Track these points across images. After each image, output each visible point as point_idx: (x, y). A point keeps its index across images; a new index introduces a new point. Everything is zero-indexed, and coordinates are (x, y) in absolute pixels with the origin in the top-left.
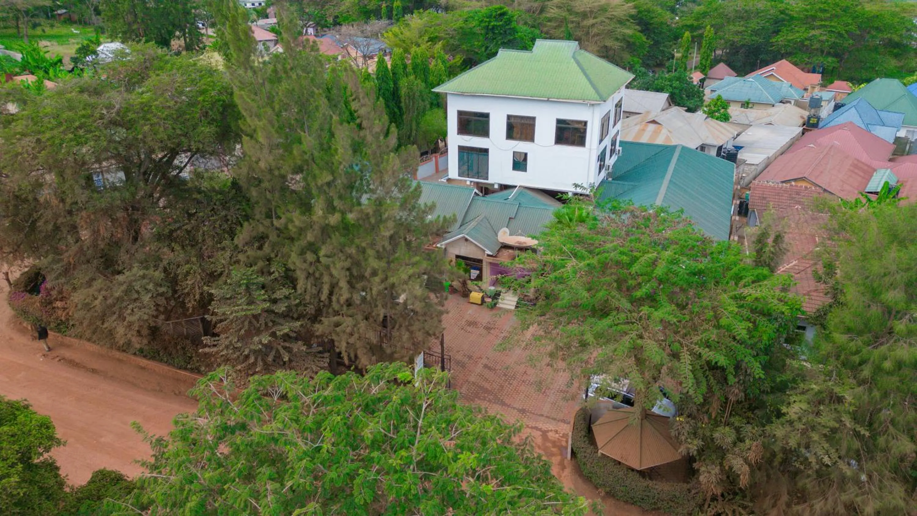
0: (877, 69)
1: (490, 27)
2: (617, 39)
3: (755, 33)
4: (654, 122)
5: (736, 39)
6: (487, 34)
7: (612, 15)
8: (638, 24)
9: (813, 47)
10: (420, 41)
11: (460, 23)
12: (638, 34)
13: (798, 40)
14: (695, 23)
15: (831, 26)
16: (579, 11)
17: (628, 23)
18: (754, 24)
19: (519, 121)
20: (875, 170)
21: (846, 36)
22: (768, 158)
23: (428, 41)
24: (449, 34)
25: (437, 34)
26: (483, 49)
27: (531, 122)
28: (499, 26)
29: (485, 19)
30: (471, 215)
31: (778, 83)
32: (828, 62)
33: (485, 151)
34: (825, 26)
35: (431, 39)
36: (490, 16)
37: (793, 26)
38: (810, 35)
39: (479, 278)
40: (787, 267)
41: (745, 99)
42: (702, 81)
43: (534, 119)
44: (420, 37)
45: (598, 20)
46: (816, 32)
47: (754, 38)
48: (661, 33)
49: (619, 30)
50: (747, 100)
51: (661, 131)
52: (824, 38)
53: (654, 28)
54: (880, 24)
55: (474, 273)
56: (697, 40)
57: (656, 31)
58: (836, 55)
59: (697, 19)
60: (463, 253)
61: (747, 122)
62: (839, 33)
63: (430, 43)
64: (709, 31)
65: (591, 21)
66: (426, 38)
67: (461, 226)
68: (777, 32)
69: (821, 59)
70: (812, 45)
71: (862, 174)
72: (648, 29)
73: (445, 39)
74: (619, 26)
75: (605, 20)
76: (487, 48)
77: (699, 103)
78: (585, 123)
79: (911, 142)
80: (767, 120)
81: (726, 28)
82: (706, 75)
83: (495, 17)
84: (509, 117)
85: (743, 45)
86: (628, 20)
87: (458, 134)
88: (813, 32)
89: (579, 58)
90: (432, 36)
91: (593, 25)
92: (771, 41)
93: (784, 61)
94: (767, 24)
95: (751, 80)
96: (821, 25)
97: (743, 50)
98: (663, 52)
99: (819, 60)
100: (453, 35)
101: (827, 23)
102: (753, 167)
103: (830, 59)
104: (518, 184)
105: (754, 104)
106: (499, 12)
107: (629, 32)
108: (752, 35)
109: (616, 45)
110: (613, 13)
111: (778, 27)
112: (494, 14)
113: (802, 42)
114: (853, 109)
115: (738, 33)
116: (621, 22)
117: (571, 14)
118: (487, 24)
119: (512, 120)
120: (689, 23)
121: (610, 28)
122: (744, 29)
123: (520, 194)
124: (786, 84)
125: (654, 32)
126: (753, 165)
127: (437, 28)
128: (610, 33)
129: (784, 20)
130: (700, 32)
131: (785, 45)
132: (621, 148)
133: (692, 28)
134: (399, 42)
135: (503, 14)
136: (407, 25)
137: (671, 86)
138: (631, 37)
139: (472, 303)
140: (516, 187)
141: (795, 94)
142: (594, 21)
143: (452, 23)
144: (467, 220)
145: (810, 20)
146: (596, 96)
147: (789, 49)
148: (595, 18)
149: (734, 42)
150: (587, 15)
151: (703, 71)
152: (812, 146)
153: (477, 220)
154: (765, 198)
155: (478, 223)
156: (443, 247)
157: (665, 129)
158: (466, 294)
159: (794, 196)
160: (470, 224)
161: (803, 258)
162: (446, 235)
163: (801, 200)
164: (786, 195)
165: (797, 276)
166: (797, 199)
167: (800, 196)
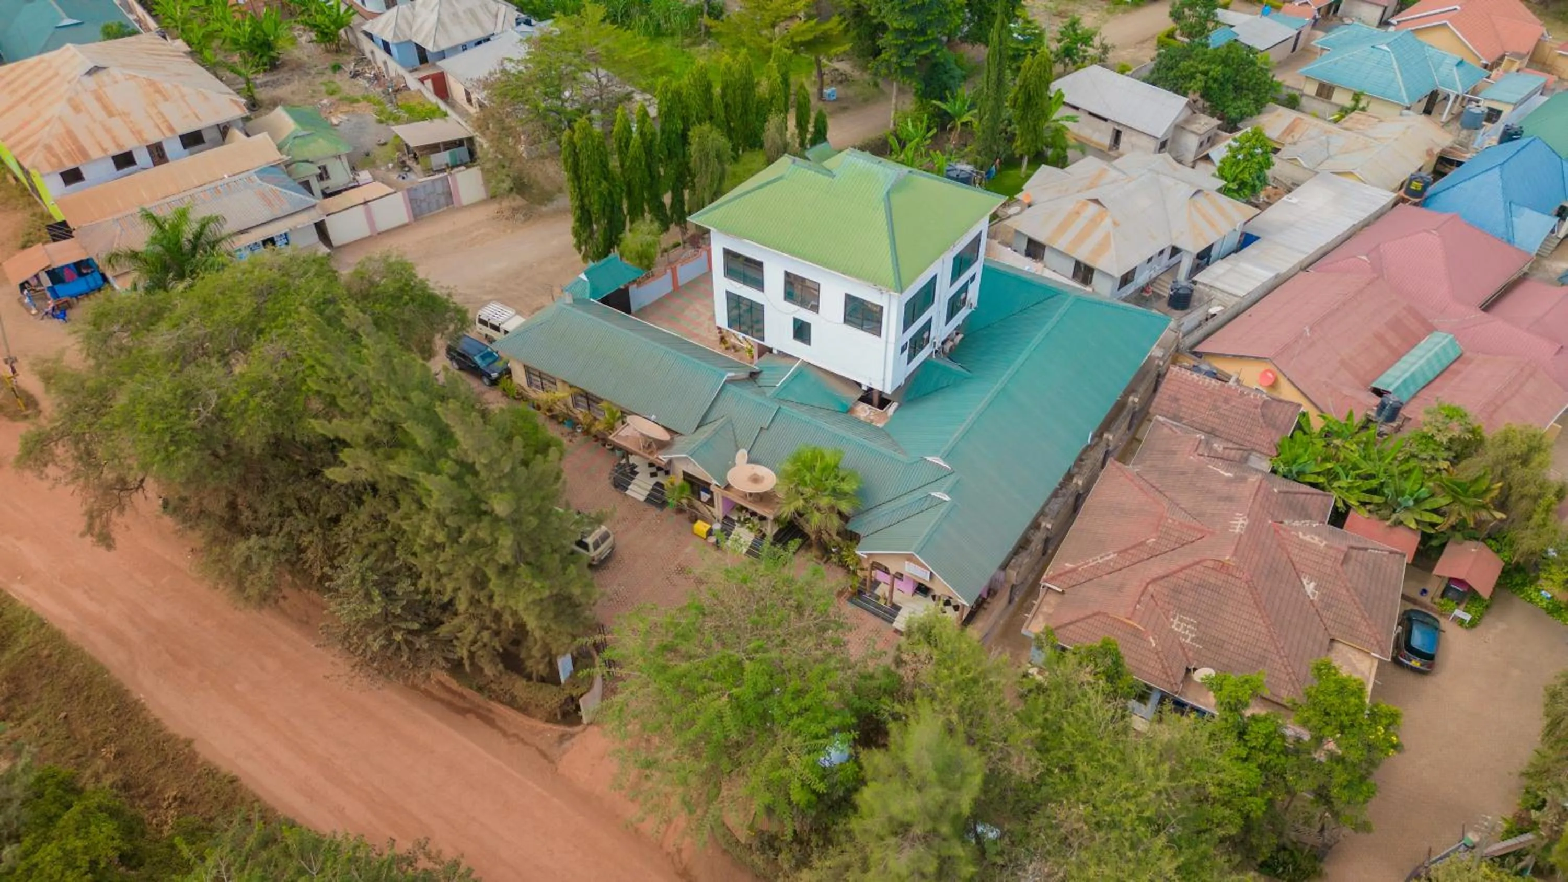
4: (1096, 201)
19: (799, 282)
20: (1428, 334)
27: (815, 288)
30: (711, 417)
33: (760, 307)
39: (711, 502)
40: (1100, 561)
41: (1359, 88)
43: (818, 285)
51: (1103, 219)
55: (705, 496)
60: (690, 472)
61: (1318, 159)
67: (698, 427)
78: (881, 309)
84: (787, 274)
87: (725, 276)
95: (1385, 47)
104: (800, 356)
105: (1372, 99)
114: (1498, 169)
119: (791, 280)
123: (798, 374)
139: (696, 534)
140: (798, 359)
144: (710, 419)
152: (1364, 258)
153: (718, 423)
154: (1176, 400)
155: (716, 432)
156: (666, 461)
157: (1107, 222)
158: (694, 520)
159: (1219, 404)
160: (707, 430)
161: (1126, 551)
162: (677, 439)
163: (1227, 413)
164: (1208, 400)
165: (1106, 577)
166: (1221, 411)
167: (1228, 407)
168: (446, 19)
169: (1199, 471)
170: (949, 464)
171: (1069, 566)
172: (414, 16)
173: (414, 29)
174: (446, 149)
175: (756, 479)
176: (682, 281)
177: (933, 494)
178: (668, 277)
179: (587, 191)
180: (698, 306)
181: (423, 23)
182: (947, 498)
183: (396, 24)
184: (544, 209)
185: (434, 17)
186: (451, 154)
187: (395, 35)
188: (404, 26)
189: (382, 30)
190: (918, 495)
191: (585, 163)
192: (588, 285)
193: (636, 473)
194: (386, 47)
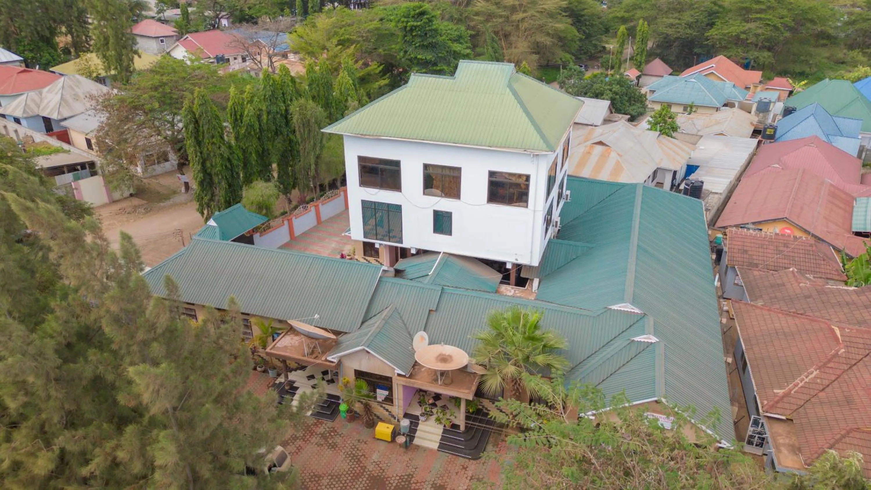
0: (811, 62)
1: (408, 28)
2: (548, 34)
3: (690, 26)
4: (601, 143)
5: (670, 31)
6: (405, 36)
7: (543, 8)
8: (570, 16)
9: (748, 42)
10: (328, 44)
11: (376, 24)
12: (570, 26)
13: (734, 34)
14: (626, 15)
15: (767, 19)
16: (507, 4)
17: (559, 17)
18: (687, 17)
19: (439, 171)
20: (854, 199)
21: (782, 29)
22: (731, 182)
23: (337, 46)
24: (362, 37)
25: (347, 36)
26: (402, 54)
27: (456, 174)
28: (418, 26)
29: (402, 19)
30: (375, 309)
31: (721, 83)
32: (764, 57)
33: (398, 208)
34: (760, 19)
35: (341, 43)
36: (407, 16)
37: (727, 19)
38: (746, 28)
39: (389, 400)
40: (807, 380)
41: (688, 101)
42: (638, 78)
43: (459, 170)
44: (329, 39)
45: (529, 14)
46: (752, 25)
47: (689, 31)
48: (592, 25)
49: (550, 24)
50: (690, 103)
51: (609, 154)
52: (760, 31)
53: (585, 20)
54: (815, 17)
55: (382, 394)
56: (631, 32)
57: (588, 23)
58: (769, 49)
59: (627, 11)
60: (364, 368)
61: (694, 132)
62: (774, 26)
63: (340, 47)
64: (642, 25)
65: (521, 15)
66: (335, 41)
67: (363, 323)
68: (711, 25)
69: (756, 54)
70: (747, 39)
71: (842, 205)
72: (579, 21)
73: (358, 42)
74: (550, 20)
75: (535, 14)
76: (406, 52)
77: (641, 110)
78: (528, 177)
79: (867, 150)
80: (717, 129)
81: (659, 20)
82: (641, 71)
83: (413, 17)
84: (426, 167)
85: (677, 38)
86: (560, 14)
87: (360, 186)
88: (748, 26)
89: (516, 86)
90: (342, 38)
91: (523, 19)
92: (706, 34)
93: (721, 57)
94: (701, 17)
95: (693, 80)
96: (757, 18)
97: (676, 44)
98: (595, 46)
99: (753, 54)
100: (367, 37)
101: (763, 16)
102: (716, 196)
103: (766, 54)
104: (442, 250)
105: (698, 107)
106: (417, 11)
107: (560, 26)
108: (686, 28)
109: (547, 41)
110: (543, 6)
111: (711, 19)
112: (412, 13)
113: (738, 37)
114: (812, 117)
115: (671, 25)
116: (551, 15)
117: (499, 8)
118: (405, 24)
119: (431, 171)
120: (619, 15)
121: (541, 22)
122: (677, 21)
123: (444, 264)
124: (729, 84)
125: (586, 25)
126: (716, 193)
127: (347, 28)
128: (540, 28)
129: (718, 12)
130: (632, 24)
131: (720, 39)
132: (568, 192)
133: (624, 20)
134: (303, 45)
135: (423, 14)
136: (314, 26)
137: (611, 90)
138: (562, 31)
139: (378, 439)
140: (440, 253)
141: (738, 95)
142: (525, 15)
143: (366, 22)
144: (373, 312)
145: (744, 12)
146: (541, 144)
147: (724, 43)
148: (525, 11)
149: (667, 35)
150: (516, 8)
151: (639, 67)
152: (777, 166)
153: (385, 313)
154: (745, 252)
155: (386, 321)
156: (335, 361)
157: (613, 155)
158: (372, 425)
159: (781, 249)
160: (375, 323)
161: (825, 365)
162: (342, 338)
163: (791, 254)
164: (772, 247)
165: (822, 395)
166: (785, 253)
167: (789, 250)
168: (68, 97)
169: (821, 292)
170: (639, 308)
171: (780, 392)
172: (41, 100)
173: (41, 108)
174: (69, 171)
175: (444, 359)
176: (297, 232)
177: (637, 339)
178: (285, 229)
179: (209, 154)
180: (316, 248)
181: (48, 103)
182: (654, 339)
183: (26, 104)
184: (162, 204)
185: (59, 96)
186: (74, 175)
187: (24, 112)
188: (32, 105)
189: (14, 110)
190: (620, 343)
191: (206, 128)
192: (217, 230)
193: (297, 388)
194: (17, 121)
